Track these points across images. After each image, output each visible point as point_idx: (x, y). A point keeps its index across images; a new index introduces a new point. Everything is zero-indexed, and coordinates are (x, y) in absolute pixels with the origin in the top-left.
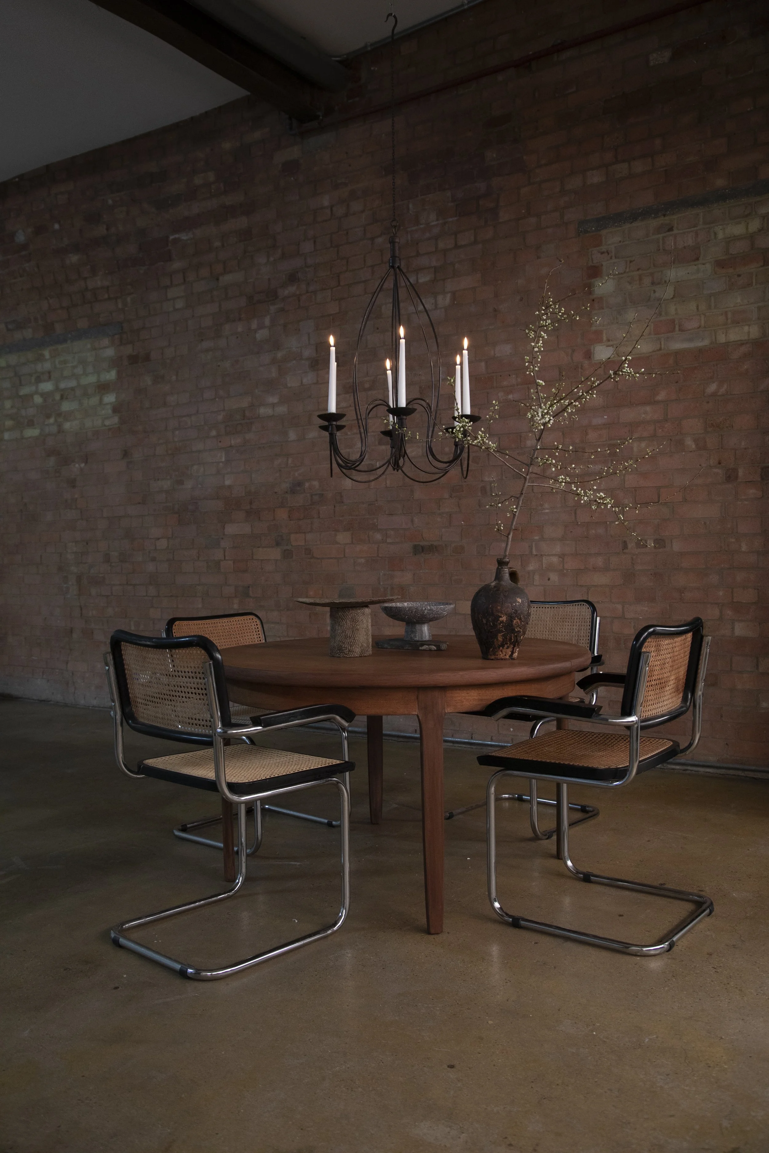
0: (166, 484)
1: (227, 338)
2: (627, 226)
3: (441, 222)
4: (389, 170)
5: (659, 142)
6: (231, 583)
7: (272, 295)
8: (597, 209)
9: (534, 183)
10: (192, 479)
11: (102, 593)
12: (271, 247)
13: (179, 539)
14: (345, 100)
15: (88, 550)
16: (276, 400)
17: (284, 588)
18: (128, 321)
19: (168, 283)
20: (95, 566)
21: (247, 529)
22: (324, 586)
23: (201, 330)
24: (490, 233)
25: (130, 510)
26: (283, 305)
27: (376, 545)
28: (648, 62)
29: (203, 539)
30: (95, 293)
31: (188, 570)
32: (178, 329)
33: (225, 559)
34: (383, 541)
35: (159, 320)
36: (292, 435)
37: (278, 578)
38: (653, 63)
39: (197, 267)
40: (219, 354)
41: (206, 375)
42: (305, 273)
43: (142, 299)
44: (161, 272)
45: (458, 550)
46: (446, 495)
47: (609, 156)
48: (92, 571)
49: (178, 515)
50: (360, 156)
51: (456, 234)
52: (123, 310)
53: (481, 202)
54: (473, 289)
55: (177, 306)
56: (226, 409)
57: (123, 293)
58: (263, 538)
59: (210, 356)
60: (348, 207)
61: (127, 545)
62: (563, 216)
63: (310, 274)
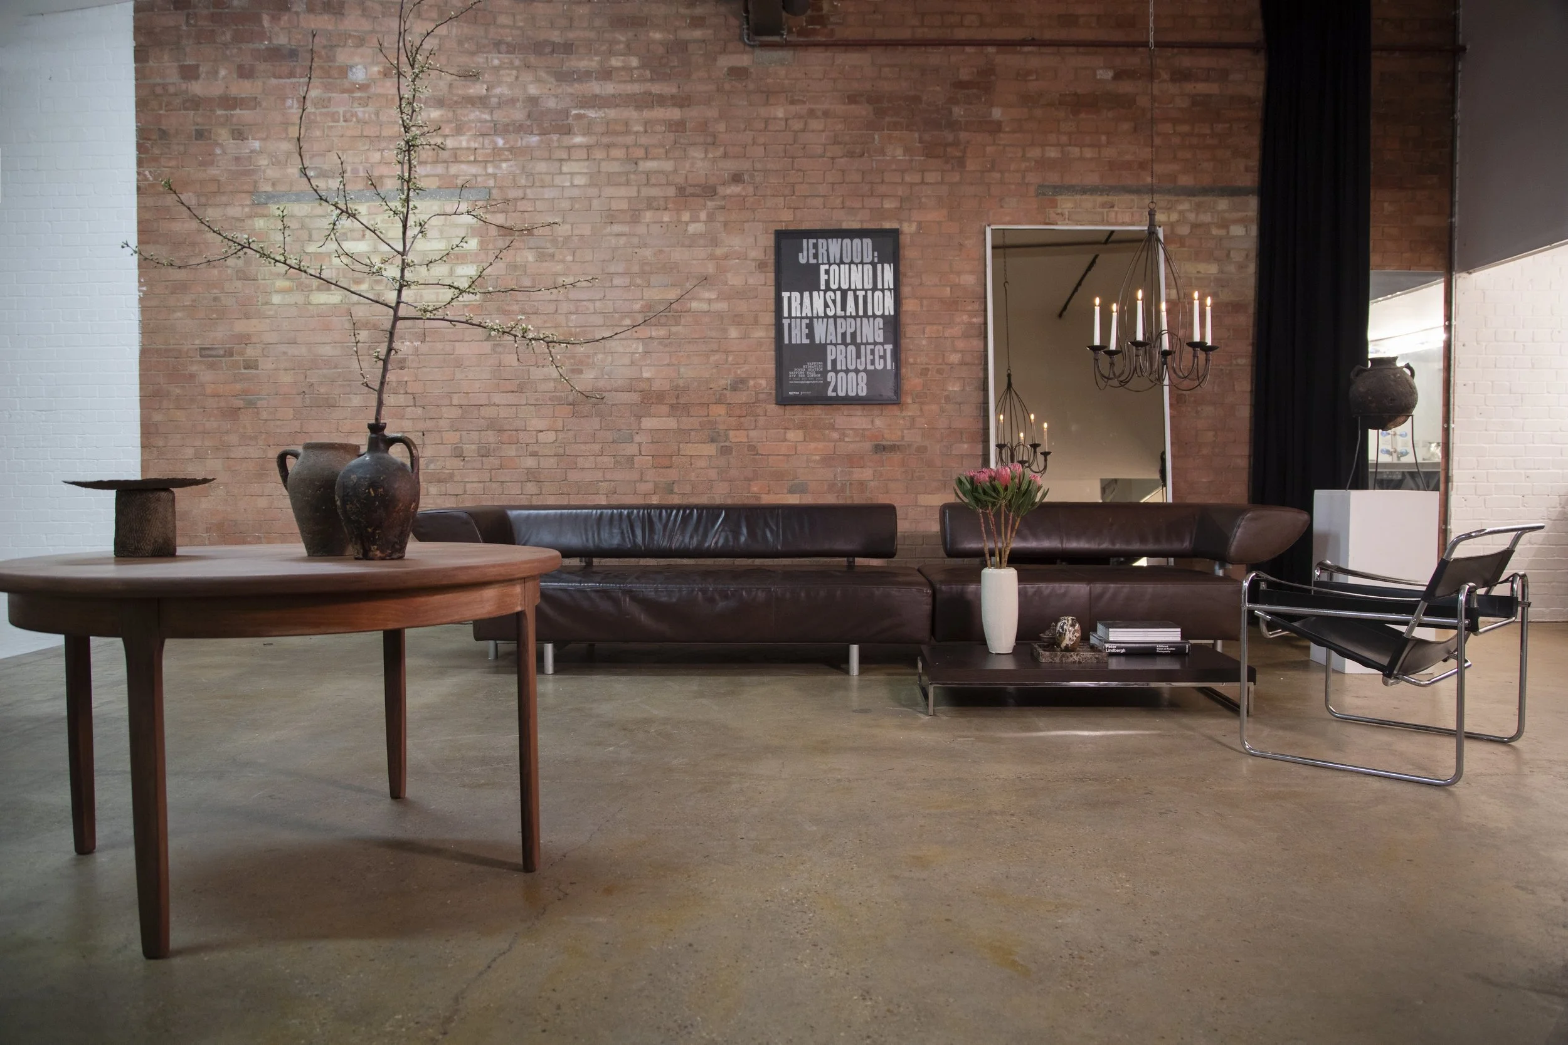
1: (648, 225)
2: (1078, 197)
3: (907, 158)
4: (852, 99)
5: (1104, 138)
6: (648, 478)
7: (709, 191)
8: (1054, 178)
9: (999, 145)
10: (594, 368)
11: (449, 492)
12: (709, 144)
13: (573, 432)
14: (804, 24)
15: (426, 442)
16: (713, 295)
17: (720, 484)
18: (500, 188)
19: (565, 156)
20: (438, 460)
21: (672, 423)
22: (771, 482)
23: (611, 212)
24: (956, 178)
25: (497, 398)
26: (723, 203)
27: (833, 444)
28: (1095, 74)
29: (609, 433)
30: (456, 153)
31: (586, 466)
32: (577, 206)
33: (640, 454)
34: (840, 440)
35: (549, 193)
36: (733, 333)
37: (713, 474)
38: (1098, 77)
39: (608, 146)
40: (635, 240)
41: (617, 260)
42: (752, 177)
43: (524, 167)
44: (556, 144)
45: (922, 450)
46: (909, 401)
47: (1064, 139)
48: (432, 466)
49: (572, 407)
50: (820, 80)
51: (923, 171)
52: (494, 175)
53: (949, 149)
54: (939, 223)
55: (576, 182)
56: (645, 298)
57: (497, 158)
58: (693, 433)
59: (622, 241)
60: (806, 124)
61: (491, 437)
62: (1024, 177)
63: (759, 178)
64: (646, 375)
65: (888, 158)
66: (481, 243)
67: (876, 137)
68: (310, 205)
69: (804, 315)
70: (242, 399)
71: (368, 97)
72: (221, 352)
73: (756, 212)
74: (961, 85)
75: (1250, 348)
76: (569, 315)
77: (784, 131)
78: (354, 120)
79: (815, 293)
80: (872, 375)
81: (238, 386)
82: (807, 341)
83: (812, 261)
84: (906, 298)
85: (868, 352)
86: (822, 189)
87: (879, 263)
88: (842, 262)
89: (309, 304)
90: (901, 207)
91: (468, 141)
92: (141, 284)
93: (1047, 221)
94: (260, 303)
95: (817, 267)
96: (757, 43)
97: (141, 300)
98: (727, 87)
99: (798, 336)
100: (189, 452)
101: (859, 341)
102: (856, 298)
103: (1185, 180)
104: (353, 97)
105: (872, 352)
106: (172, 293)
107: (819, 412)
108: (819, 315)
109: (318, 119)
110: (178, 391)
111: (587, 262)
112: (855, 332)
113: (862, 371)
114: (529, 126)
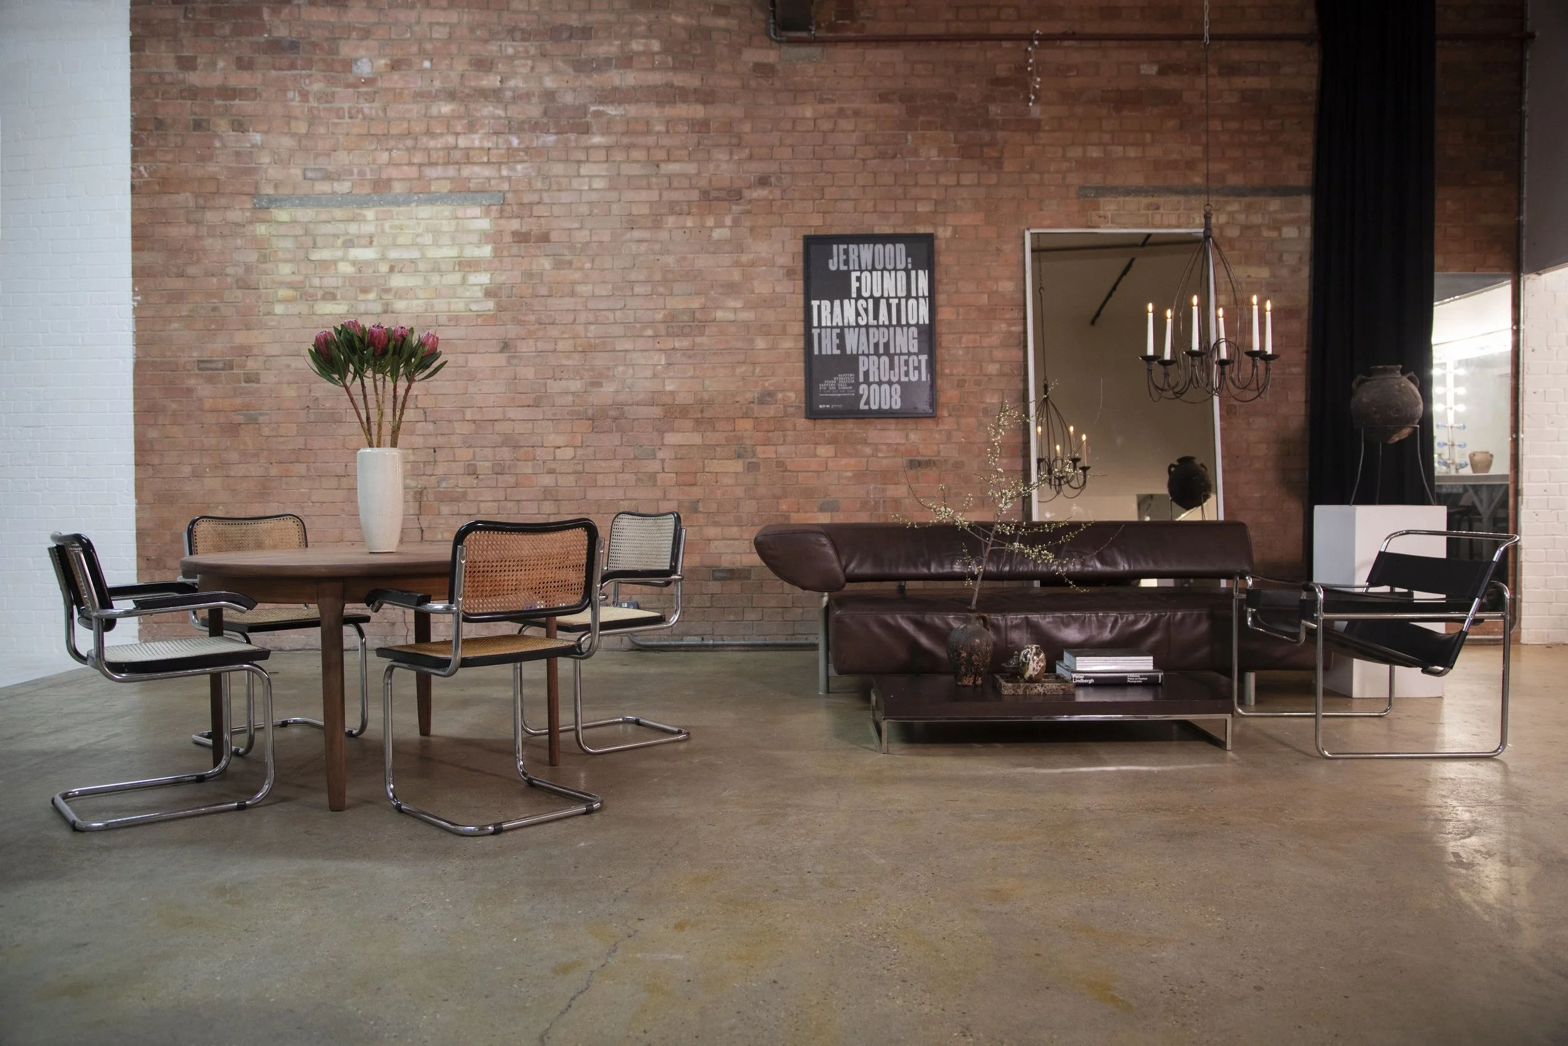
0: (576, 385)
1: (670, 231)
2: (1121, 199)
3: (942, 159)
4: (884, 98)
5: (1148, 136)
6: (672, 497)
7: (735, 195)
8: (1096, 179)
9: (1039, 145)
10: (615, 381)
11: (461, 512)
12: (734, 145)
13: (592, 448)
14: (833, 19)
15: (437, 459)
16: (739, 304)
17: (747, 502)
18: (515, 192)
19: (583, 157)
20: (450, 478)
21: (696, 439)
22: (801, 500)
23: (631, 217)
24: (993, 179)
25: (512, 413)
26: (749, 207)
27: (866, 459)
28: (1138, 70)
29: (630, 449)
30: (468, 154)
31: (607, 485)
32: (596, 211)
33: (663, 471)
34: (873, 455)
35: (565, 197)
36: (761, 343)
37: (740, 492)
38: (1142, 72)
39: (628, 147)
40: (657, 247)
41: (639, 268)
42: (779, 179)
43: (540, 169)
44: (573, 144)
45: (958, 465)
46: (945, 414)
47: (1106, 137)
48: (444, 484)
49: (591, 422)
50: (851, 77)
51: (958, 173)
52: (509, 179)
53: (985, 150)
54: (976, 227)
55: (595, 186)
56: (668, 307)
57: (512, 160)
58: (718, 449)
59: (643, 247)
60: (835, 123)
61: (506, 453)
62: (1064, 178)
63: (786, 181)
64: (669, 388)
65: (921, 159)
66: (495, 250)
67: (909, 137)
68: (315, 210)
69: (834, 324)
70: (241, 414)
71: (375, 92)
72: (221, 365)
73: (784, 217)
74: (997, 82)
75: (1304, 356)
76: (588, 326)
77: (812, 131)
78: (360, 116)
79: (846, 302)
80: (906, 387)
81: (238, 401)
82: (838, 352)
83: (843, 268)
84: (941, 306)
85: (902, 363)
86: (853, 193)
87: (913, 269)
88: (874, 269)
89: (314, 314)
90: (935, 210)
91: (481, 140)
92: (135, 293)
93: (1089, 224)
94: (261, 314)
95: (849, 272)
96: (784, 39)
97: (135, 309)
98: (753, 83)
99: (828, 346)
100: (187, 470)
101: (892, 351)
102: (889, 306)
103: (1235, 180)
104: (358, 92)
105: (907, 363)
106: (169, 303)
107: (851, 426)
108: (851, 324)
109: (322, 114)
110: (174, 406)
111: (607, 269)
112: (888, 341)
113: (896, 383)
114: (544, 124)
